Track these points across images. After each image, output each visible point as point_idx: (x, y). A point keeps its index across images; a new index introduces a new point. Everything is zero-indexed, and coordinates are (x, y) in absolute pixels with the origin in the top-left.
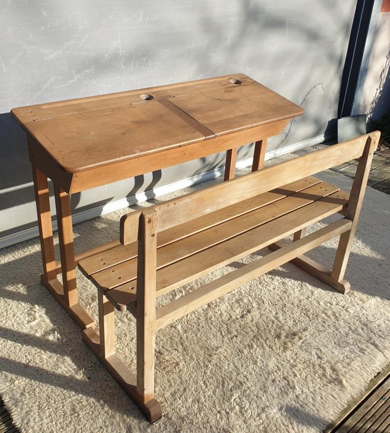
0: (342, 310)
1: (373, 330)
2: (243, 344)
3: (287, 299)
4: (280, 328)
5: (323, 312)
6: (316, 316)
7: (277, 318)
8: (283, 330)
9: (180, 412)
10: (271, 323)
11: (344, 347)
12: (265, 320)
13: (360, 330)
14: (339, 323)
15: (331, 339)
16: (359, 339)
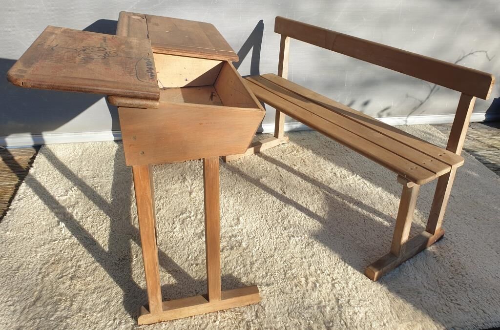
0: (328, 282)
1: (343, 315)
2: (197, 274)
3: (280, 251)
4: (245, 274)
5: (306, 276)
6: (295, 277)
7: (252, 264)
9: (86, 303)
10: (242, 266)
11: (293, 318)
12: (239, 262)
13: (328, 309)
14: (313, 293)
15: (287, 304)
16: (318, 317)
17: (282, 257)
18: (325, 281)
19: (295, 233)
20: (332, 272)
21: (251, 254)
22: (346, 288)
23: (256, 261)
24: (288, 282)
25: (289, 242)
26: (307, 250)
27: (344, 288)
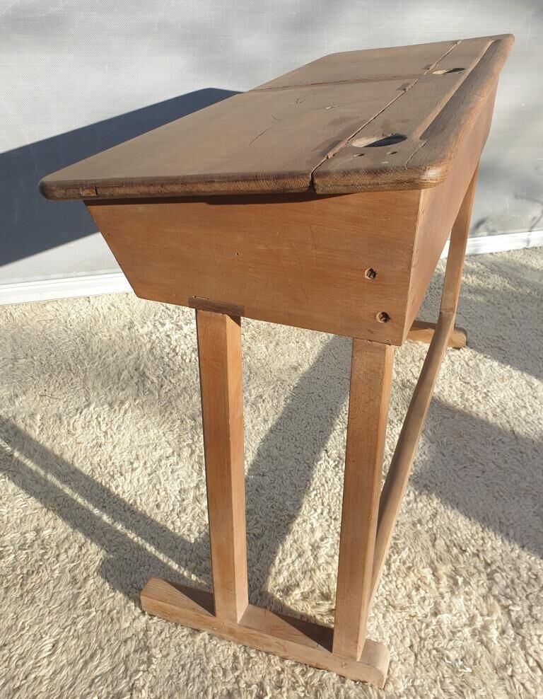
0: (479, 572)
1: (528, 644)
4: (304, 573)
5: (431, 564)
6: (409, 568)
7: (315, 548)
8: (311, 578)
10: (295, 555)
13: (494, 634)
14: (454, 600)
15: (407, 633)
16: (479, 655)
18: (472, 570)
20: (481, 549)
24: (399, 582)
26: (420, 505)
27: (512, 581)
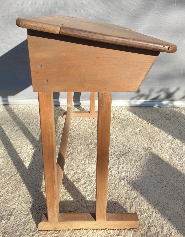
17: (110, 195)
19: (126, 177)
21: (86, 189)
22: (160, 233)
23: (88, 195)
25: (119, 184)
